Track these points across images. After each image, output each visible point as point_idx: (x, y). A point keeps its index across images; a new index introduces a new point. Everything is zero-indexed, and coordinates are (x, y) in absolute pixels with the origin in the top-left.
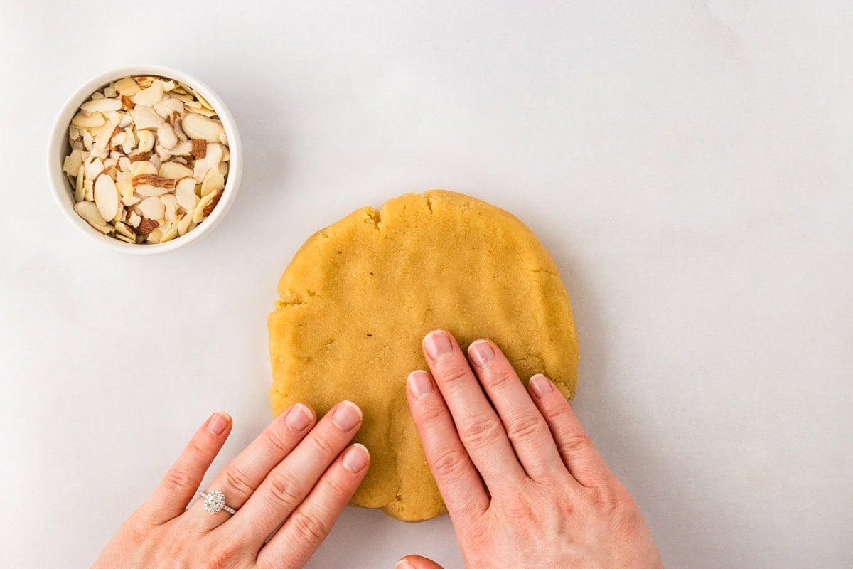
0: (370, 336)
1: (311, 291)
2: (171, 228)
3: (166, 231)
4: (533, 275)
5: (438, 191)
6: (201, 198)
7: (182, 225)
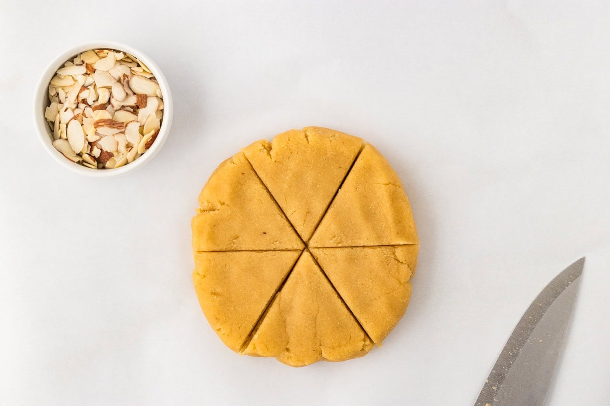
0: (265, 233)
1: (222, 202)
2: (123, 157)
3: (119, 160)
4: (384, 187)
5: (312, 127)
6: (143, 135)
7: (130, 156)
